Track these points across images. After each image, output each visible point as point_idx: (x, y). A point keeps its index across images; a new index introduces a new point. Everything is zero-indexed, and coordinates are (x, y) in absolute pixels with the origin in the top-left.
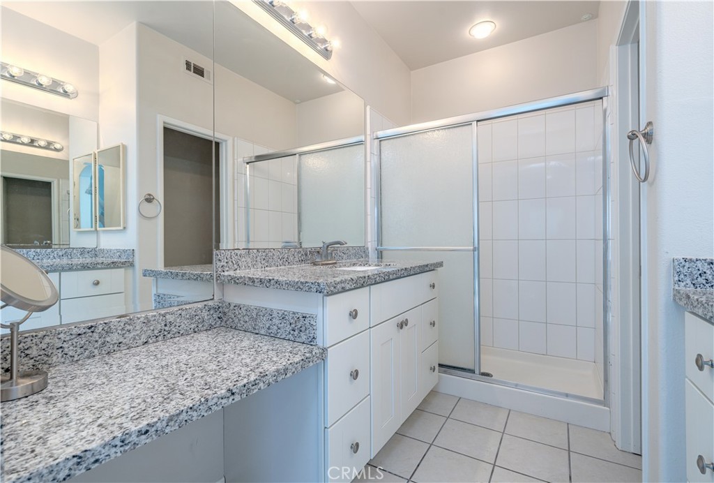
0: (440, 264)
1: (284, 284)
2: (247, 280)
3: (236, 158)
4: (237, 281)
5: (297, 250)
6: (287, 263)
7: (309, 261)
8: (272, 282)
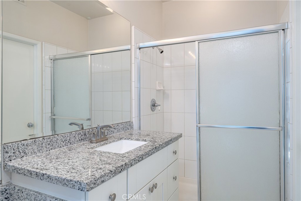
0: (180, 136)
1: (54, 179)
2: (26, 171)
3: (44, 56)
4: (19, 171)
5: (78, 133)
6: (69, 144)
7: (87, 139)
8: (45, 176)
